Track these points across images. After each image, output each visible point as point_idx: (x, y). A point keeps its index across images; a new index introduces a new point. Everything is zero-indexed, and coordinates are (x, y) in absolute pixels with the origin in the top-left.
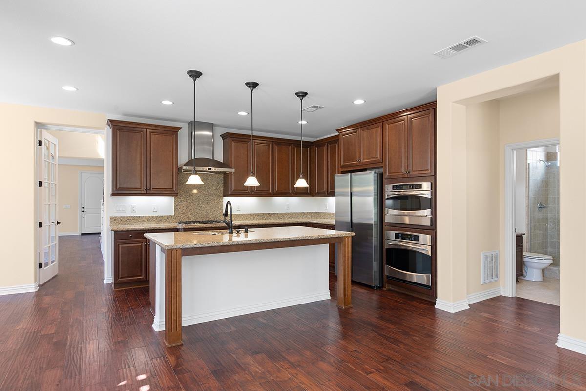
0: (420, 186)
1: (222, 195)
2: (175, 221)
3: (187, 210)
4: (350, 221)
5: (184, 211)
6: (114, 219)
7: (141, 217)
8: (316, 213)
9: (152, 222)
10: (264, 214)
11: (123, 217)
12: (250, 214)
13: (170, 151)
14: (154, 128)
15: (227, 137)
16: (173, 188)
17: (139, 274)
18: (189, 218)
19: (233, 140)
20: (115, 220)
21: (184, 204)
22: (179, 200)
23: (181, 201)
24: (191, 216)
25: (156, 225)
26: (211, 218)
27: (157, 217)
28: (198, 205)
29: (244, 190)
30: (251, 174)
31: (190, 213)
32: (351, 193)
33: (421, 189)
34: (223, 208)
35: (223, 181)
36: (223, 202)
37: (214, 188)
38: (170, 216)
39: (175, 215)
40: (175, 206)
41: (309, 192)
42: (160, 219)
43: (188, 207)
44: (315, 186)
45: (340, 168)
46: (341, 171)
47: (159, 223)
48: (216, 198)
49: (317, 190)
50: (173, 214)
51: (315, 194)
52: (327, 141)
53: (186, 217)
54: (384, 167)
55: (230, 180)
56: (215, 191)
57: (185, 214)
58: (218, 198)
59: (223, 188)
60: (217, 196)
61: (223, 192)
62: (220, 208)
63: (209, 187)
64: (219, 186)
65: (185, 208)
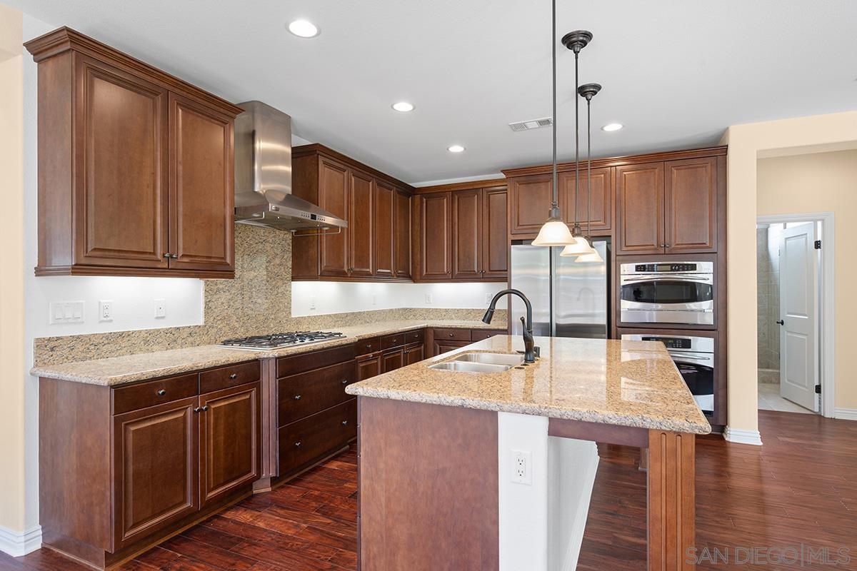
0: (694, 267)
1: (290, 276)
2: (205, 338)
3: (230, 311)
5: (224, 314)
6: (52, 344)
7: (129, 334)
8: (405, 309)
9: (155, 347)
10: (347, 315)
11: (78, 337)
12: (330, 316)
16: (224, 257)
17: (181, 499)
18: (234, 329)
19: (324, 163)
20: (52, 349)
21: (225, 297)
22: (215, 288)
23: (218, 290)
24: (237, 325)
27: (168, 331)
28: (250, 298)
31: (235, 318)
33: (695, 272)
34: (290, 304)
35: (291, 247)
36: (290, 291)
37: (277, 261)
38: (196, 326)
39: (205, 326)
40: (206, 303)
41: (411, 274)
42: (173, 337)
43: (232, 303)
44: (419, 263)
45: (509, 235)
46: (513, 239)
47: (172, 348)
48: (280, 283)
49: (426, 271)
50: (201, 322)
51: (418, 277)
52: (452, 189)
53: (227, 329)
54: (613, 237)
55: (321, 246)
56: (279, 269)
57: (226, 322)
58: (283, 284)
59: (291, 262)
60: (282, 279)
61: (291, 270)
62: (286, 304)
63: (268, 259)
64: (285, 257)
65: (227, 307)
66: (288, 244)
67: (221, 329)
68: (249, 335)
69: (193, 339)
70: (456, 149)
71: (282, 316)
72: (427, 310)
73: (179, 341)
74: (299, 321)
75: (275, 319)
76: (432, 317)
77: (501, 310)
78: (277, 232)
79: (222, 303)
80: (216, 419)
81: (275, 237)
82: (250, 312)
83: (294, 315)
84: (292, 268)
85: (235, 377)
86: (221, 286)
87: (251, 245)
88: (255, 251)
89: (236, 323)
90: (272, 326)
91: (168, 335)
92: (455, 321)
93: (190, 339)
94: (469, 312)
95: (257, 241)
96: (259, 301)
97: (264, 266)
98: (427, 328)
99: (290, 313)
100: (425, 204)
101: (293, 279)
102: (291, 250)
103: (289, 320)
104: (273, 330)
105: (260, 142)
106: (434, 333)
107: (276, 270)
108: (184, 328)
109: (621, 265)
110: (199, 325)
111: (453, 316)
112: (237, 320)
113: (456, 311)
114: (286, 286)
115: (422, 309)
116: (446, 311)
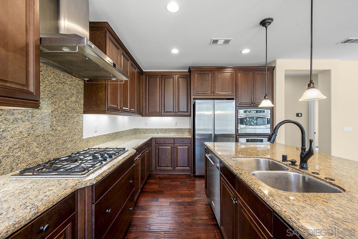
0: (264, 112)
1: (82, 110)
5: (23, 142)
8: (135, 129)
21: (24, 126)
34: (83, 130)
35: (83, 91)
36: (83, 121)
37: (74, 99)
41: (141, 112)
43: (32, 132)
44: (145, 107)
45: (192, 96)
46: (194, 98)
48: (76, 115)
49: (149, 111)
51: (144, 114)
54: (235, 99)
56: (75, 104)
57: (25, 149)
58: (78, 116)
59: (83, 101)
60: (77, 112)
61: (83, 106)
62: (80, 130)
63: (67, 97)
64: (79, 97)
65: (26, 135)
66: (82, 88)
70: (175, 51)
71: (77, 138)
72: (146, 129)
74: (88, 140)
75: (72, 141)
76: (149, 132)
77: (181, 129)
78: (74, 78)
79: (21, 132)
81: (72, 81)
82: (50, 138)
83: (84, 137)
84: (84, 105)
88: (55, 89)
89: (36, 149)
90: (69, 146)
92: (160, 134)
94: (167, 130)
95: (57, 81)
96: (59, 128)
97: (63, 102)
99: (82, 136)
100: (148, 80)
101: (85, 112)
102: (83, 92)
103: (81, 139)
104: (70, 149)
106: (155, 140)
107: (73, 105)
109: (239, 110)
111: (159, 132)
112: (38, 146)
113: (160, 130)
114: (79, 117)
115: (144, 129)
116: (156, 129)
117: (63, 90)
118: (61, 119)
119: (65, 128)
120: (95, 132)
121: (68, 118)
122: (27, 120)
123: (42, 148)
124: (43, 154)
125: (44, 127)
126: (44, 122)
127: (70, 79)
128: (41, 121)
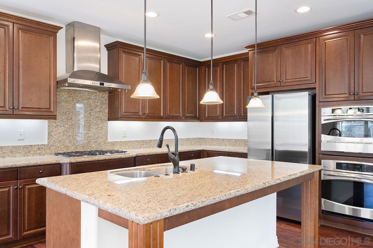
1: (107, 118)
2: (48, 151)
3: (65, 137)
4: (270, 148)
5: (61, 138)
8: (200, 138)
12: (137, 141)
13: (47, 58)
14: (24, 23)
15: (112, 48)
16: (50, 108)
18: (67, 147)
19: (124, 52)
21: (61, 129)
22: (54, 125)
23: (57, 126)
24: (69, 145)
25: (23, 158)
26: (94, 147)
27: (24, 147)
29: (136, 113)
30: (211, 87)
31: (68, 141)
32: (272, 117)
34: (107, 134)
36: (107, 127)
37: (98, 109)
38: (42, 145)
39: (48, 145)
40: (49, 132)
41: (198, 116)
42: (28, 150)
43: (66, 133)
47: (27, 156)
48: (100, 122)
49: (208, 115)
50: (46, 143)
51: (203, 118)
52: (222, 61)
53: (63, 147)
54: (317, 89)
55: (121, 100)
56: (99, 114)
57: (62, 143)
58: (102, 123)
59: (108, 110)
60: (101, 120)
61: (107, 114)
62: (104, 134)
63: (91, 109)
64: (104, 107)
65: (62, 135)
66: (106, 100)
67: (58, 147)
68: (76, 150)
69: (40, 152)
70: (209, 35)
71: (101, 141)
73: (32, 152)
74: (113, 144)
75: (96, 142)
79: (59, 133)
80: (29, 194)
81: (95, 96)
83: (109, 140)
85: (41, 172)
86: (59, 124)
87: (79, 101)
91: (25, 149)
92: (228, 147)
93: (38, 151)
94: (236, 141)
95: (83, 99)
97: (88, 113)
98: (203, 150)
99: (107, 139)
100: (207, 72)
101: (109, 120)
102: (107, 103)
103: (106, 143)
105: (77, 42)
106: (207, 153)
107: (97, 115)
108: (35, 145)
109: (322, 109)
110: (44, 144)
111: (227, 144)
112: (69, 142)
113: (229, 140)
114: (104, 124)
115: (209, 139)
116: (223, 140)
117: (88, 104)
118: (87, 125)
119: (89, 132)
120: (123, 137)
121: (93, 124)
122: (63, 126)
123: (72, 144)
124: (73, 148)
125: (73, 130)
126: (73, 127)
127: (94, 95)
128: (71, 127)
